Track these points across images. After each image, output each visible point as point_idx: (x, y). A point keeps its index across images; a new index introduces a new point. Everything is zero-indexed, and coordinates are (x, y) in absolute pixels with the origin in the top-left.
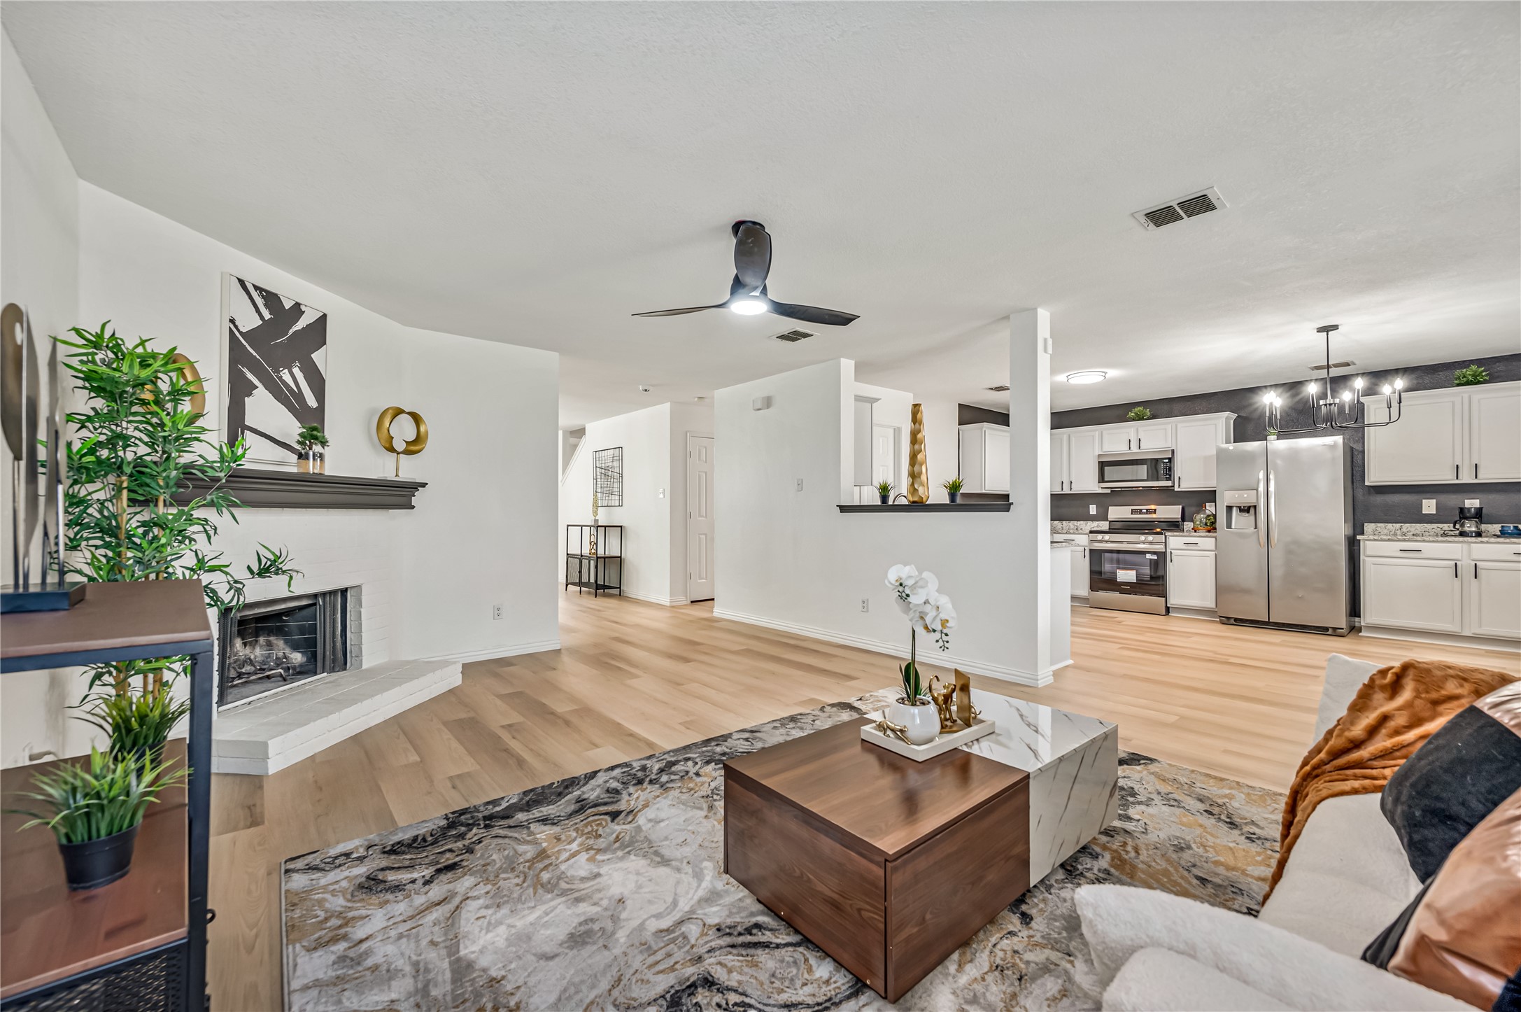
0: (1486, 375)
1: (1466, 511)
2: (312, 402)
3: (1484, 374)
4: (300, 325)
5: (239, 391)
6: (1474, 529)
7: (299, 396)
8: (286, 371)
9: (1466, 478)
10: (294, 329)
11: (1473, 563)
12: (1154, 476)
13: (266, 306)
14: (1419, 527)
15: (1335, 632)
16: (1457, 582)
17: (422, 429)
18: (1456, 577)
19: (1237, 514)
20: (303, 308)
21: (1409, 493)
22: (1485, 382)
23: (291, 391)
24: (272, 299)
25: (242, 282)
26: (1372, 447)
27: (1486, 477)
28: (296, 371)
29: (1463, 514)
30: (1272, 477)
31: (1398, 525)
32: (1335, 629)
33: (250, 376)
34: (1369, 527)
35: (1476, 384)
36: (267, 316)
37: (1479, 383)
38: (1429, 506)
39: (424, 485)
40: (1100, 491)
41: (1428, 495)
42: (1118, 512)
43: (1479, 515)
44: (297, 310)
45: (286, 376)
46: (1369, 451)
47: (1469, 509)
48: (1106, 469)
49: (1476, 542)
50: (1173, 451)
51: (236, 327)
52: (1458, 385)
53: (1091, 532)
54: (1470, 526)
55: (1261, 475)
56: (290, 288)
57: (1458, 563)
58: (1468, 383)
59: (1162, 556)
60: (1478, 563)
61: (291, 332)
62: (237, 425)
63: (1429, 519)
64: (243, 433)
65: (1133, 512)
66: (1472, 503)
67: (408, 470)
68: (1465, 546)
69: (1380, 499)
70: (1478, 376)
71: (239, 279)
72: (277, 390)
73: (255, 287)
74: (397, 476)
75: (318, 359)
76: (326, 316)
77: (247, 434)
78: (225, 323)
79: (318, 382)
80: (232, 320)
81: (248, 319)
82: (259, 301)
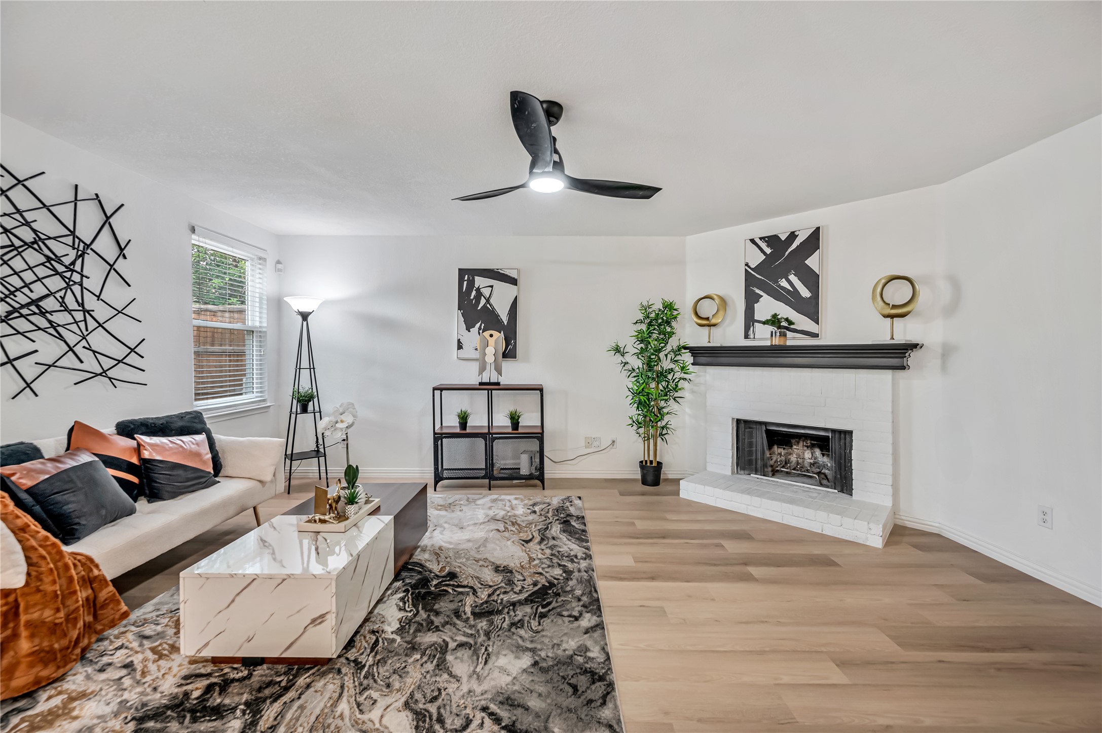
2: (805, 293)
4: (794, 246)
5: (751, 300)
7: (796, 292)
8: (784, 280)
10: (790, 250)
13: (768, 246)
17: (917, 289)
20: (797, 233)
23: (788, 291)
24: (772, 240)
25: (753, 241)
28: (792, 277)
33: (758, 291)
36: (768, 251)
39: (919, 346)
44: (793, 236)
45: (784, 283)
51: (749, 267)
56: (780, 226)
61: (787, 253)
62: (750, 320)
64: (753, 325)
71: (751, 240)
72: (778, 295)
73: (761, 239)
74: (892, 338)
75: (812, 262)
76: (818, 229)
77: (756, 324)
78: (743, 267)
79: (812, 280)
80: (747, 265)
81: (756, 258)
82: (763, 245)
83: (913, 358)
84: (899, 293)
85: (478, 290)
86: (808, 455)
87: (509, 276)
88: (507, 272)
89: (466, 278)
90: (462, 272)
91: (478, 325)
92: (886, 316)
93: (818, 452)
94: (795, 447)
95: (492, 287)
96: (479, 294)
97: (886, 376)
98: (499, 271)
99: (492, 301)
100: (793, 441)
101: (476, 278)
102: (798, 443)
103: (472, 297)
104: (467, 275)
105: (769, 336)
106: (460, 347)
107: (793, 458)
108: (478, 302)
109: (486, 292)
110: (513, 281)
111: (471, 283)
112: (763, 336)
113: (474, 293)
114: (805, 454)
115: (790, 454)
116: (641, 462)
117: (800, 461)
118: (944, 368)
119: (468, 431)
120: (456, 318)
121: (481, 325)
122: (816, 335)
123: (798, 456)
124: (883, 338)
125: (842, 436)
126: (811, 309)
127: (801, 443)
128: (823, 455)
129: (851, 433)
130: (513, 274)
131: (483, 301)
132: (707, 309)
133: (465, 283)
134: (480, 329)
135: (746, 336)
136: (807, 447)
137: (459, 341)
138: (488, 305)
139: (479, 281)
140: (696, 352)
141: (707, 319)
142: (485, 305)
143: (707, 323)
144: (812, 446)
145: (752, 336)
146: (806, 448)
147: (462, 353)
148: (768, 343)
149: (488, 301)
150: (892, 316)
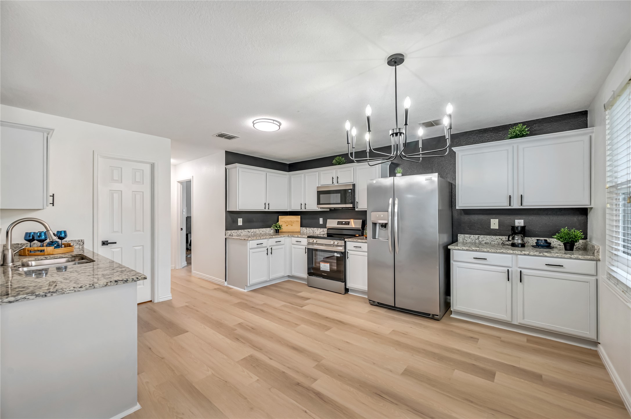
0: (528, 131)
1: (515, 228)
3: (526, 129)
6: (520, 242)
9: (516, 205)
11: (519, 270)
12: (344, 201)
14: (487, 239)
15: (432, 317)
16: (509, 284)
18: (508, 280)
19: (379, 228)
21: (483, 214)
22: (527, 135)
26: (460, 183)
27: (528, 204)
29: (514, 231)
30: (396, 202)
31: (477, 236)
32: (433, 315)
34: (461, 237)
35: (521, 137)
37: (523, 136)
38: (494, 224)
40: (320, 210)
41: (494, 216)
42: (332, 223)
43: (524, 232)
46: (458, 185)
47: (517, 227)
48: (321, 196)
49: (521, 255)
50: (354, 185)
52: (511, 138)
53: (309, 237)
54: (518, 240)
55: (391, 201)
57: (510, 269)
58: (516, 136)
59: (344, 255)
60: (523, 270)
63: (494, 233)
65: (339, 223)
66: (519, 222)
68: (514, 256)
69: (466, 218)
70: (523, 131)
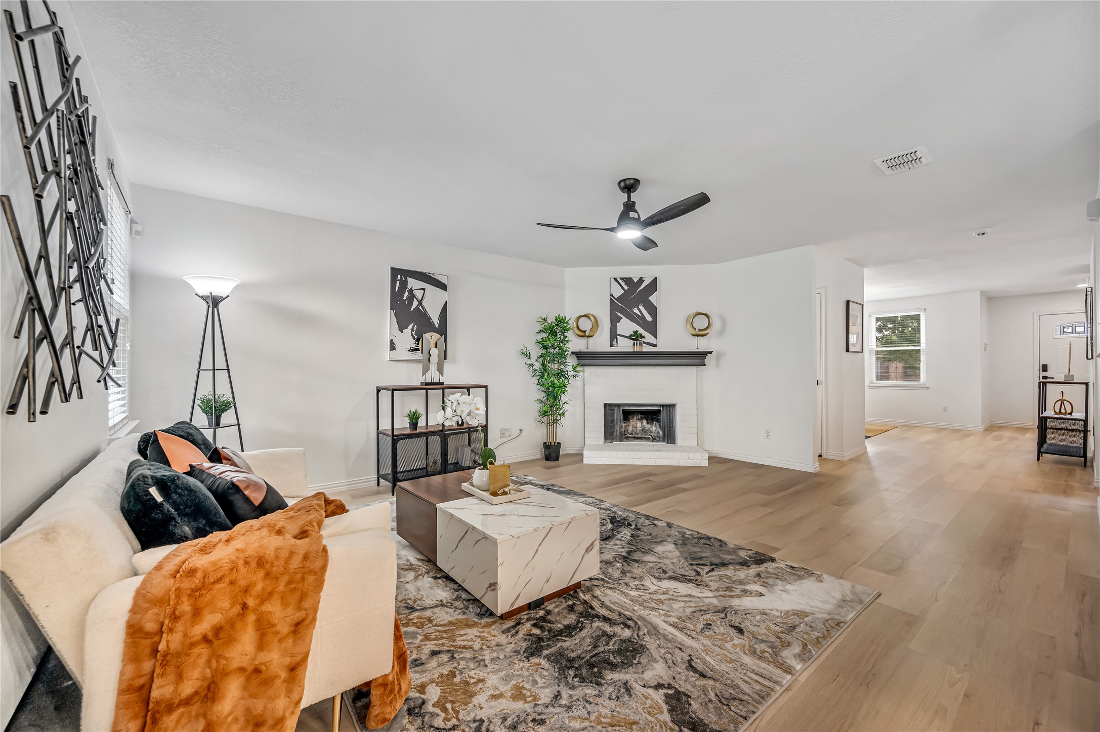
2: (649, 318)
4: (642, 287)
5: (615, 320)
7: (643, 317)
8: (636, 308)
10: (639, 289)
13: (626, 284)
17: (711, 321)
20: (644, 279)
23: (638, 316)
24: (628, 281)
25: (615, 279)
28: (641, 307)
33: (619, 314)
36: (626, 288)
39: (711, 352)
44: (641, 280)
45: (636, 311)
51: (613, 297)
56: (634, 273)
61: (638, 291)
62: (614, 334)
64: (616, 337)
67: (703, 344)
71: (614, 278)
72: (632, 318)
73: (621, 279)
74: (698, 348)
75: (652, 299)
76: (656, 278)
77: (618, 337)
78: (609, 297)
79: (653, 310)
80: (612, 295)
81: (618, 292)
82: (623, 284)
83: (708, 359)
84: (701, 323)
85: (411, 291)
86: (639, 425)
87: (440, 282)
88: (438, 278)
89: (399, 278)
90: (395, 272)
91: (411, 326)
92: (694, 335)
93: (645, 422)
94: (631, 421)
95: (424, 289)
96: (412, 296)
97: (693, 370)
98: (431, 275)
99: (424, 303)
100: (630, 417)
101: (409, 279)
102: (633, 418)
103: (405, 298)
104: (399, 275)
105: (632, 346)
106: (393, 347)
107: (630, 429)
108: (411, 304)
109: (418, 294)
110: (444, 287)
111: (404, 284)
112: (624, 345)
113: (406, 294)
114: (638, 425)
115: (628, 426)
116: (546, 443)
117: (634, 429)
118: (717, 364)
119: (419, 431)
120: (388, 318)
121: (413, 326)
122: (655, 346)
123: (634, 427)
124: (693, 348)
125: (668, 408)
126: (652, 328)
127: (635, 417)
128: (648, 423)
129: (674, 405)
130: (443, 280)
131: (415, 303)
132: (586, 325)
133: (398, 282)
134: (413, 330)
135: (612, 345)
136: (639, 419)
137: (391, 341)
138: (420, 307)
139: (412, 283)
140: (579, 355)
141: (584, 332)
142: (417, 308)
143: (583, 334)
144: (641, 419)
145: (615, 345)
146: (638, 421)
147: (396, 354)
148: (631, 350)
149: (420, 303)
150: (698, 336)
